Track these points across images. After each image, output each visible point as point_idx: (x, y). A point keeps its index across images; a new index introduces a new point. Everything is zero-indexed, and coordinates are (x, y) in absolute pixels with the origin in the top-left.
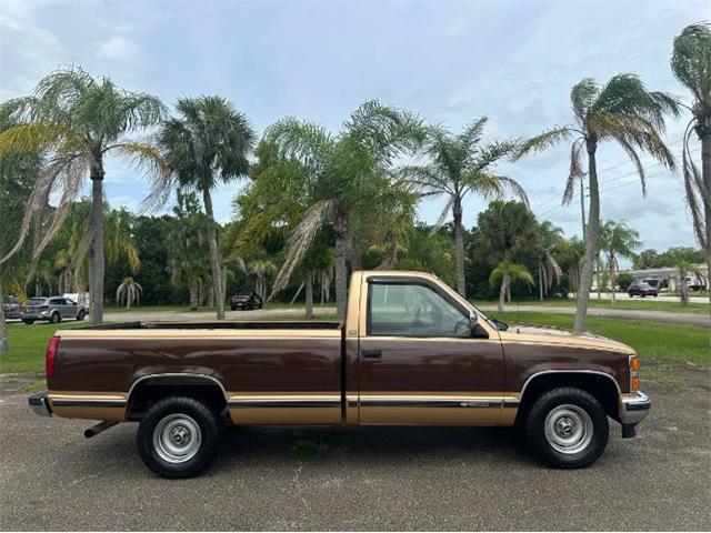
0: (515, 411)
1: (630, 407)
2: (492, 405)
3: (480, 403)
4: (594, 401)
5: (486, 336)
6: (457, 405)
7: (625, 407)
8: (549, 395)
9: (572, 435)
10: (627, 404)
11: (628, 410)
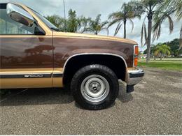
0: (61, 79)
1: (132, 76)
2: (45, 76)
3: (36, 75)
4: (111, 72)
5: (43, 34)
6: (22, 76)
7: (129, 75)
8: (84, 69)
9: (98, 91)
10: (130, 74)
11: (131, 77)
